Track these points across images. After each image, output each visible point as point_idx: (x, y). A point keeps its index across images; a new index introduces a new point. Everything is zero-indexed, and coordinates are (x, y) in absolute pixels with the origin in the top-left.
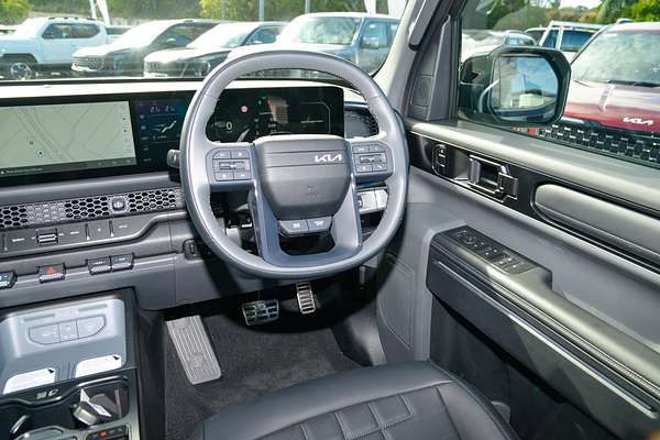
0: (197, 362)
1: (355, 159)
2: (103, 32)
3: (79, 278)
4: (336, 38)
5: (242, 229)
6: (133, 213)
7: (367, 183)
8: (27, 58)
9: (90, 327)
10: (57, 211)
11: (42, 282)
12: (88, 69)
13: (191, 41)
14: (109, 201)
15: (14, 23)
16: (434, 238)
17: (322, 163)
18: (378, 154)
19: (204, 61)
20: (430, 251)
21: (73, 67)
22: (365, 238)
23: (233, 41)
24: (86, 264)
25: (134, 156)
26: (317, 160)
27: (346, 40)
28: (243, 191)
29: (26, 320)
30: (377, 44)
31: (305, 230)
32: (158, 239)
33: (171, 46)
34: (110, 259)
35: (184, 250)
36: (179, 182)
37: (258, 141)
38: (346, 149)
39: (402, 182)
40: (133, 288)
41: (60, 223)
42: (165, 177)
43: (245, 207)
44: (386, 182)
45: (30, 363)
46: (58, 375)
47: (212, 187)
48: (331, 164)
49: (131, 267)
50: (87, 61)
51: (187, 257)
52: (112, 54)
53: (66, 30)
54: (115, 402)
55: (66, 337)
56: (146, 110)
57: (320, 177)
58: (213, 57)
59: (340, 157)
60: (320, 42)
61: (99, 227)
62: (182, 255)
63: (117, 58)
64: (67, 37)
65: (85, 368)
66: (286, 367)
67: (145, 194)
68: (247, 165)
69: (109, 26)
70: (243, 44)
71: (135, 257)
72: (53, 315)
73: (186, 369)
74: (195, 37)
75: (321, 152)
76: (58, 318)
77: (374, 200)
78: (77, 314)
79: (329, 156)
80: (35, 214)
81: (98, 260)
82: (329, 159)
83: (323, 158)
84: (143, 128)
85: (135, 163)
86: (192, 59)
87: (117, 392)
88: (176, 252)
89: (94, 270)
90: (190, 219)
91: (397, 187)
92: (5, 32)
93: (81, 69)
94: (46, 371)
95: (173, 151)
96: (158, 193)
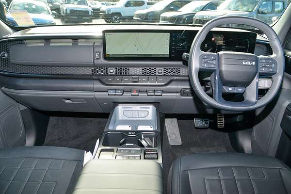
0: (174, 137)
1: (260, 65)
2: (146, 4)
3: (143, 96)
4: (245, 8)
5: (205, 87)
6: (164, 75)
7: (263, 76)
8: (119, 14)
9: (143, 114)
10: (139, 71)
11: (132, 95)
12: (139, 19)
13: (180, 8)
14: (157, 70)
15: (115, 1)
16: (288, 105)
17: (246, 65)
18: (271, 64)
19: (184, 17)
20: (285, 111)
21: (134, 18)
22: (259, 99)
23: (197, 8)
24: (146, 91)
25: (168, 54)
26: (244, 63)
27: (250, 10)
28: (209, 72)
29: (123, 108)
30: (266, 12)
31: (233, 92)
32: (172, 86)
33: (172, 10)
34: (155, 91)
35: (181, 92)
36: (188, 66)
37: (220, 53)
38: (257, 60)
39: (280, 78)
40: (159, 103)
41: (139, 75)
42: (181, 63)
43: (209, 78)
44: (272, 76)
45: (124, 122)
46: (132, 128)
47: (200, 69)
48: (250, 65)
49: (161, 95)
50: (139, 16)
51: (181, 95)
52: (149, 13)
53: (133, 3)
54: (152, 141)
55: (135, 116)
56: (175, 37)
57: (244, 70)
58: (188, 15)
59: (254, 63)
60: (237, 10)
61: (152, 78)
62: (180, 94)
63: (150, 15)
64: (133, 6)
65: (140, 128)
66: (207, 147)
67: (170, 69)
68: (215, 62)
69: (148, 2)
70: (202, 10)
71: (163, 92)
72: (132, 108)
73: (169, 138)
74: (181, 7)
75: (246, 60)
76: (133, 109)
77: (264, 83)
78: (139, 109)
79: (249, 62)
80: (132, 71)
81: (151, 90)
82: (249, 64)
83: (246, 63)
84: (174, 43)
85: (168, 56)
86: (179, 16)
87: (153, 138)
88: (178, 92)
89: (149, 94)
90: (190, 81)
91: (278, 79)
92: (113, 4)
93: (136, 18)
94: (128, 126)
95: (185, 53)
96: (174, 69)
